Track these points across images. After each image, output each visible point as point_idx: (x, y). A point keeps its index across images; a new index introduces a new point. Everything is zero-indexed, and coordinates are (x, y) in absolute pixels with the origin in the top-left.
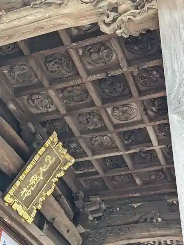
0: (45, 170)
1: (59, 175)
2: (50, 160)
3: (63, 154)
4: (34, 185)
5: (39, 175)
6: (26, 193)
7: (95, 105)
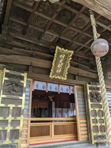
0: (62, 60)
1: (69, 60)
2: (62, 56)
3: (67, 52)
4: (60, 68)
5: (61, 63)
6: (59, 71)
7: (66, 27)
